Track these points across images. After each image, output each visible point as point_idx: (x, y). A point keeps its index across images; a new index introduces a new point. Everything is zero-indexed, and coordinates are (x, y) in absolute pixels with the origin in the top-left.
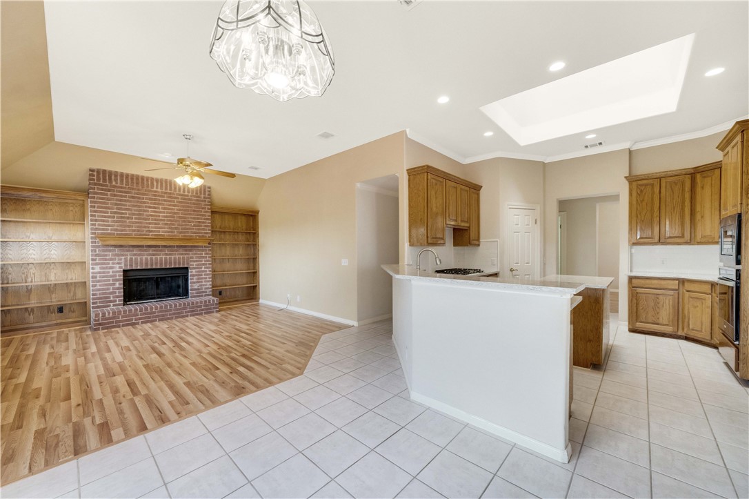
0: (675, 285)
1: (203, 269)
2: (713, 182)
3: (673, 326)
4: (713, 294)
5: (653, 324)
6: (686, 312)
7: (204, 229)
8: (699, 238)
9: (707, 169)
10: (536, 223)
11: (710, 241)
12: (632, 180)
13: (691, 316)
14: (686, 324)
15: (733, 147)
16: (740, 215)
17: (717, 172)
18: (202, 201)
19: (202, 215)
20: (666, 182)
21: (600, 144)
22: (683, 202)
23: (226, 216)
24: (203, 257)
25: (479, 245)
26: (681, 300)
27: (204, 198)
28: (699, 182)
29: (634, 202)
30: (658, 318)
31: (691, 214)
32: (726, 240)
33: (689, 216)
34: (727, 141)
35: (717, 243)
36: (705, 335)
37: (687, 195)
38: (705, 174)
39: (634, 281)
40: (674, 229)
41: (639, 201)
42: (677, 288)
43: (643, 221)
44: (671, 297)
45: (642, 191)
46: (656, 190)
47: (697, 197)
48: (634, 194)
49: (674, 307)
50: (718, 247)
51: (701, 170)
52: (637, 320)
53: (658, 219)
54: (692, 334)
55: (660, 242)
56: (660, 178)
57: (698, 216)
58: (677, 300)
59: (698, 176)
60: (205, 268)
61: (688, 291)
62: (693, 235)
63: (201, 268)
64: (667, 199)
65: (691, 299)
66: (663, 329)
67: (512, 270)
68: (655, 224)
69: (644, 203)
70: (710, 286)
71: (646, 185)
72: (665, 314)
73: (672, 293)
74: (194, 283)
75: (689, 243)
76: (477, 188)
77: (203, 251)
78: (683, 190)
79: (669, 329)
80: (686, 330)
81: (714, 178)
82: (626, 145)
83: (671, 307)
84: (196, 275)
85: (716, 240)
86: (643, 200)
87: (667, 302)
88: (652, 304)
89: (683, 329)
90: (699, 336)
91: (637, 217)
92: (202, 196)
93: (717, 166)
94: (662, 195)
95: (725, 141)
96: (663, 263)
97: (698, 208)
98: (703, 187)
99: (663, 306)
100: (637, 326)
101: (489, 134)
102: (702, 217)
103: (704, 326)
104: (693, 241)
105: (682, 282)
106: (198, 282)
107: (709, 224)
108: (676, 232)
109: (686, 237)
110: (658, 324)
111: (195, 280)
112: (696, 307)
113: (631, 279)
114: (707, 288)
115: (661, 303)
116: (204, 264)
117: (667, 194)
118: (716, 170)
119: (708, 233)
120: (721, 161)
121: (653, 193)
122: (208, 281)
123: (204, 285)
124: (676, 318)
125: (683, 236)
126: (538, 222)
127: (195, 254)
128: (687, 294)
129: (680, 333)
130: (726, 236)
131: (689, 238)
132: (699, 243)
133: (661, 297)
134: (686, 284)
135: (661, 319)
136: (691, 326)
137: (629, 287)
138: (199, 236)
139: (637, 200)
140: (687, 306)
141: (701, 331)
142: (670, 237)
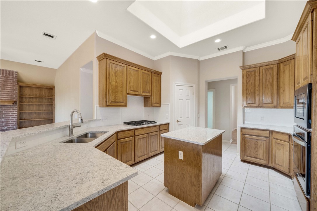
0: (266, 134)
1: (10, 118)
2: (290, 68)
3: (266, 160)
4: (290, 142)
5: (254, 158)
6: (274, 152)
7: (12, 96)
8: (282, 105)
9: (287, 60)
10: (193, 94)
11: (289, 106)
12: (243, 68)
13: (276, 155)
14: (273, 160)
15: (304, 32)
16: (310, 85)
17: (293, 61)
18: (11, 80)
19: (11, 88)
20: (263, 69)
21: (226, 47)
22: (273, 82)
23: (34, 89)
24: (11, 112)
25: (160, 106)
26: (270, 144)
27: (12, 78)
28: (282, 69)
29: (245, 82)
30: (257, 155)
31: (277, 89)
32: (298, 105)
33: (276, 90)
34: (299, 29)
35: (292, 107)
36: (285, 169)
37: (275, 77)
38: (285, 63)
39: (243, 130)
40: (267, 99)
41: (247, 81)
42: (268, 136)
43: (250, 93)
44: (265, 142)
45: (249, 75)
46: (257, 74)
47: (281, 78)
48: (245, 77)
49: (266, 148)
50: (293, 110)
51: (282, 61)
52: (245, 155)
53: (258, 92)
54: (277, 167)
55: (259, 106)
56: (259, 67)
57: (281, 91)
58: (268, 144)
59: (282, 65)
60: (12, 117)
61: (275, 139)
62: (278, 102)
63: (9, 118)
64: (263, 80)
65: (276, 144)
66: (260, 162)
67: (178, 121)
68: (257, 95)
69: (250, 83)
70: (288, 137)
71: (251, 71)
72: (261, 153)
73: (265, 139)
74: (3, 126)
75: (276, 107)
76: (159, 74)
77: (11, 108)
78: (273, 74)
79: (263, 162)
80: (273, 163)
81: (291, 65)
82: (240, 48)
83: (265, 148)
84: (5, 122)
85: (292, 106)
86: (250, 81)
87: (262, 144)
88: (254, 145)
89: (272, 163)
90: (282, 169)
91: (246, 91)
92: (11, 77)
93: (293, 58)
94: (261, 77)
95: (298, 30)
96: (262, 119)
97: (281, 85)
98: (284, 72)
99: (260, 147)
100: (245, 158)
101: (153, 37)
102: (284, 91)
103: (284, 163)
104: (278, 106)
105: (271, 132)
106: (6, 126)
107: (288, 96)
108: (269, 100)
109: (274, 103)
110: (257, 158)
111: (4, 125)
112: (279, 150)
113: (242, 129)
114: (286, 138)
115: (259, 145)
116: (11, 116)
117: (263, 77)
118: (292, 60)
119: (287, 101)
120: (295, 54)
121: (255, 76)
122: (15, 125)
123: (11, 127)
124: (268, 155)
125: (272, 103)
126: (194, 94)
127: (4, 110)
128: (274, 140)
129: (270, 165)
130: (299, 103)
131: (276, 104)
132: (282, 107)
133: (259, 141)
134: (274, 134)
135: (259, 155)
136: (276, 162)
137: (241, 134)
138: (7, 100)
139: (246, 81)
140: (274, 148)
141: (283, 166)
142: (265, 103)
